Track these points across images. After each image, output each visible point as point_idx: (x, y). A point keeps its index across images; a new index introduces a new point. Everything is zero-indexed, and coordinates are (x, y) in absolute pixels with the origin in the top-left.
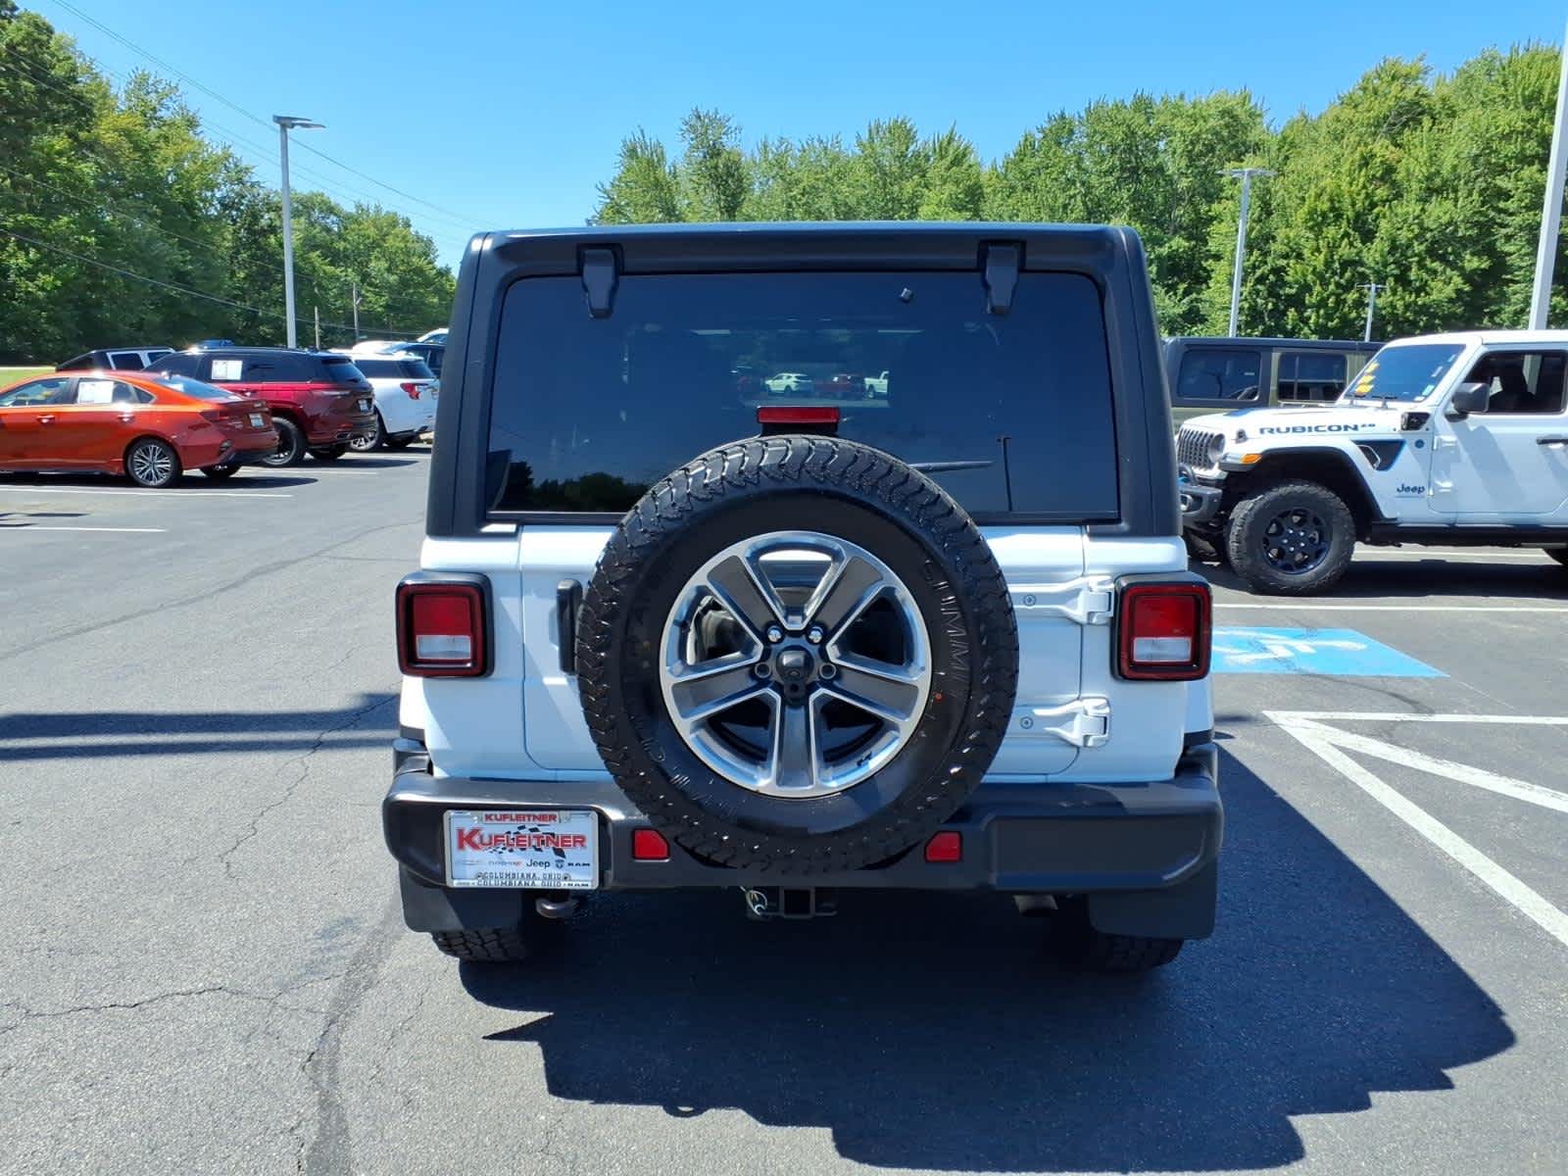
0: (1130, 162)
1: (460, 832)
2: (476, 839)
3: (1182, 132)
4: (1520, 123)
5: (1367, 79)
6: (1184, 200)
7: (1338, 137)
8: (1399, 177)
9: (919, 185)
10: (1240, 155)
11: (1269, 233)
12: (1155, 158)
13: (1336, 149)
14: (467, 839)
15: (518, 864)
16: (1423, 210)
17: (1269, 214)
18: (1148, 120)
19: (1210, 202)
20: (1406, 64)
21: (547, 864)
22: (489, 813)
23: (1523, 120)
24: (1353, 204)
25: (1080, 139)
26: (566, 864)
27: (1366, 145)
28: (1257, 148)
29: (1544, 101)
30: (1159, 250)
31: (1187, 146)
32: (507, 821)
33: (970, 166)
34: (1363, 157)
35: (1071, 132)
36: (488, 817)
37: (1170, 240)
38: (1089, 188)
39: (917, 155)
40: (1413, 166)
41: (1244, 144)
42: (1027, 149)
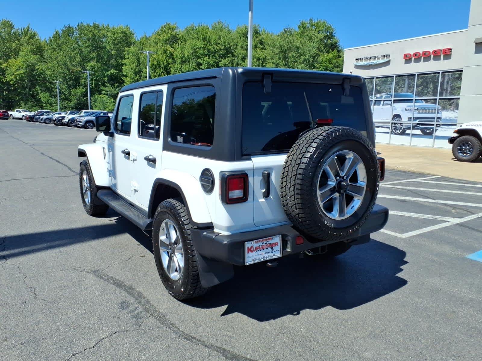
0: (94, 44)
1: (248, 248)
2: (252, 249)
3: (111, 37)
4: (202, 45)
5: (162, 28)
6: (113, 58)
7: (156, 44)
8: (174, 56)
9: (18, 44)
10: (129, 46)
11: (141, 70)
12: (102, 44)
13: (156, 47)
14: (250, 250)
15: (262, 254)
16: (181, 67)
17: (140, 64)
18: (99, 31)
19: (122, 59)
20: (172, 25)
21: (269, 253)
22: (256, 241)
23: (203, 44)
24: (163, 63)
25: (77, 34)
26: (274, 251)
27: (165, 47)
28: (134, 44)
29: (207, 40)
30: (107, 73)
31: (113, 41)
32: (260, 242)
33: (37, 40)
34: (164, 50)
35: (73, 32)
36: (256, 242)
37: (110, 70)
38: (82, 52)
39: (15, 33)
40: (177, 54)
41: (130, 42)
42: (57, 36)
